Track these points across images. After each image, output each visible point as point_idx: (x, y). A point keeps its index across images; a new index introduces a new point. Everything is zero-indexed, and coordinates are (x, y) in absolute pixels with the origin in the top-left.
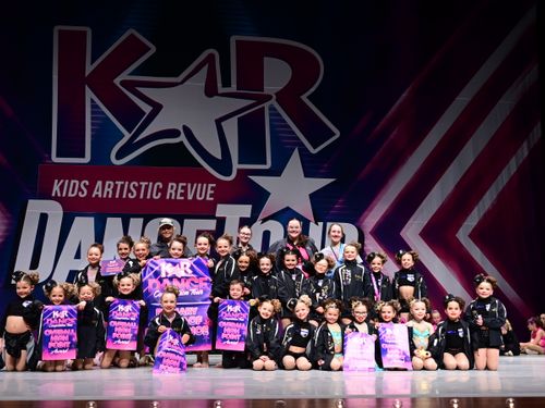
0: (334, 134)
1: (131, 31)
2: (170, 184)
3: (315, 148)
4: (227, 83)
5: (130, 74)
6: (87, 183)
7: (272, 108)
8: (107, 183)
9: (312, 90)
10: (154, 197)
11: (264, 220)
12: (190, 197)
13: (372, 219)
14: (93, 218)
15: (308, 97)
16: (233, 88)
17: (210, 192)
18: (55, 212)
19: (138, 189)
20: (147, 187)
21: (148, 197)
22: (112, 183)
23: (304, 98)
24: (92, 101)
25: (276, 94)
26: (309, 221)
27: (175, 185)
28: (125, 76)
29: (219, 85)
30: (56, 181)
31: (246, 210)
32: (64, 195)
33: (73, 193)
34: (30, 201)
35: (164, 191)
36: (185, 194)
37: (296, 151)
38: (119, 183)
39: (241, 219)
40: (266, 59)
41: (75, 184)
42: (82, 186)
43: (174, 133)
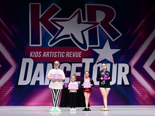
0: (120, 35)
1: (53, 4)
2: (67, 52)
3: (114, 39)
4: (84, 19)
5: (53, 17)
6: (41, 53)
7: (99, 27)
8: (47, 52)
9: (112, 20)
10: (62, 57)
11: (98, 63)
12: (74, 56)
13: (133, 62)
14: (43, 64)
15: (111, 23)
16: (87, 21)
17: (80, 54)
18: (31, 62)
19: (57, 54)
20: (60, 53)
21: (60, 57)
22: (49, 52)
23: (110, 23)
24: (42, 26)
25: (100, 22)
26: (113, 63)
27: (69, 52)
28: (52, 18)
29: (82, 20)
30: (31, 52)
31: (92, 60)
32: (34, 57)
33: (36, 56)
34: (23, 59)
35: (65, 54)
36: (72, 56)
37: (108, 40)
38: (51, 52)
39: (90, 63)
40: (96, 11)
41: (37, 53)
42: (39, 54)
43: (68, 36)
